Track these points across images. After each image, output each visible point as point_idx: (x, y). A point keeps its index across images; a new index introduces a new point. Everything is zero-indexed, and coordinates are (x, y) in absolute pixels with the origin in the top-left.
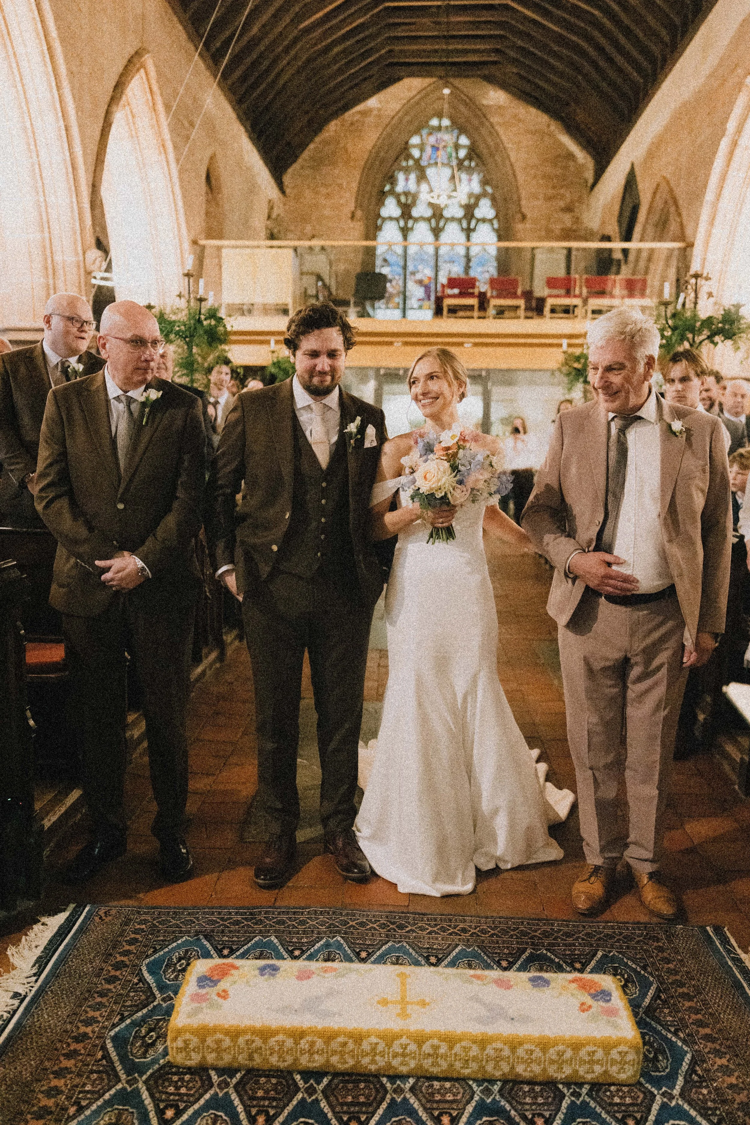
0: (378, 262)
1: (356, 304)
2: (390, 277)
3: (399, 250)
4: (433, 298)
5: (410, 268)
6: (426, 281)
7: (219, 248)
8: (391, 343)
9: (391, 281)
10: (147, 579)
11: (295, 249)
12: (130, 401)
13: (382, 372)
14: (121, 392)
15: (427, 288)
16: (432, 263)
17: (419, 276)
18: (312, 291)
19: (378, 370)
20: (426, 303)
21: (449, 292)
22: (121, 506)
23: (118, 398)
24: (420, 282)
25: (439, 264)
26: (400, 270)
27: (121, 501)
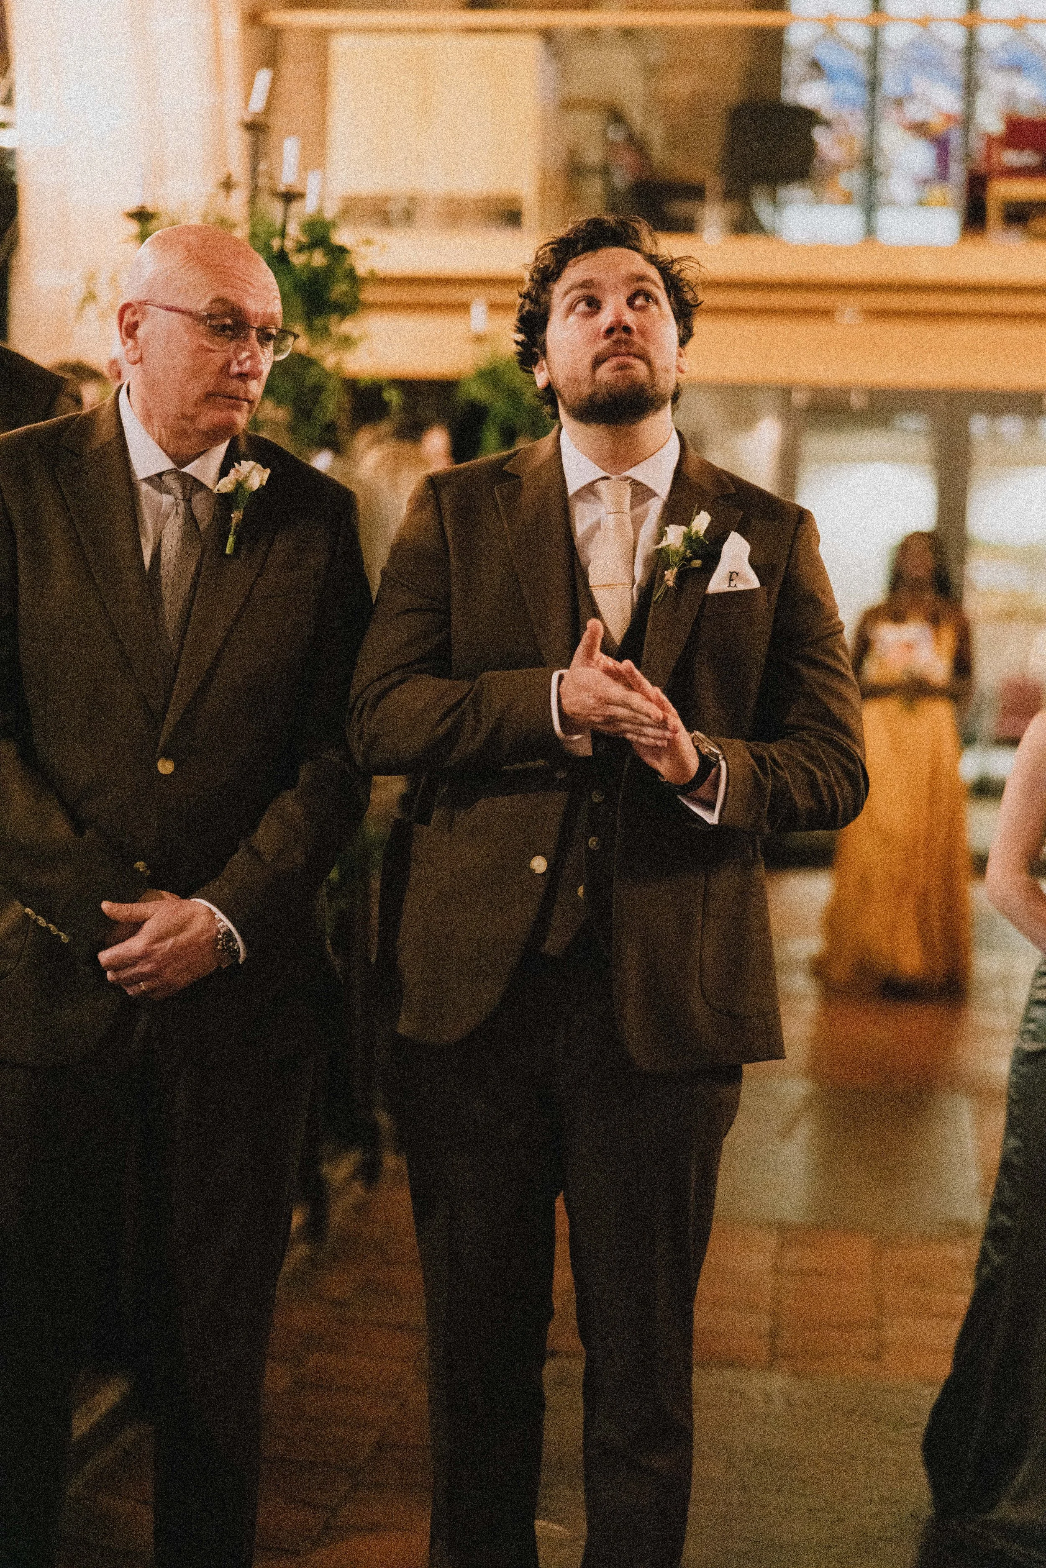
0: (793, 67)
1: (728, 195)
2: (826, 112)
3: (859, 36)
4: (957, 171)
5: (891, 85)
6: (937, 122)
7: (322, 35)
8: (826, 313)
9: (827, 124)
10: (235, 966)
11: (547, 35)
12: (192, 486)
13: (800, 399)
14: (167, 464)
15: (941, 145)
16: (956, 68)
17: (915, 112)
18: (594, 156)
19: (785, 392)
20: (937, 192)
21: (1012, 158)
22: (166, 767)
23: (156, 480)
24: (920, 129)
25: (979, 72)
26: (855, 92)
27: (167, 756)
